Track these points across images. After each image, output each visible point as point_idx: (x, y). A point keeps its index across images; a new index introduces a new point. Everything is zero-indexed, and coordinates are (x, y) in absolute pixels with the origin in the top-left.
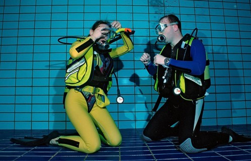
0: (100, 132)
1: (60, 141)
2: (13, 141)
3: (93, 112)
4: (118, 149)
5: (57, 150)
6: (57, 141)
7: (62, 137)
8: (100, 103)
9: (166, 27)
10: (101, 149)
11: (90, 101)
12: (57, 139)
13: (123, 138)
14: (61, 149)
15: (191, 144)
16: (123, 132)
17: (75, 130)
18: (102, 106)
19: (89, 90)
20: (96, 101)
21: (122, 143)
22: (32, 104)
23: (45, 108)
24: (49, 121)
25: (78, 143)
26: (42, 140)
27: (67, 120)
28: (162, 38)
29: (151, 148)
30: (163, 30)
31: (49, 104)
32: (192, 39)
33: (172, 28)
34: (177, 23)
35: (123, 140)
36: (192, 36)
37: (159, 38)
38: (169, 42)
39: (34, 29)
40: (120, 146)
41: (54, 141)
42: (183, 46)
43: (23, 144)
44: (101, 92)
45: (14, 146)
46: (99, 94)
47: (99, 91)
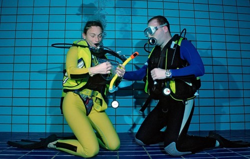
0: (98, 136)
1: (58, 145)
2: (10, 144)
3: (91, 115)
4: (116, 154)
5: (54, 154)
6: (54, 145)
7: (59, 141)
8: (97, 107)
9: (157, 29)
10: (99, 154)
11: (88, 104)
12: (55, 143)
13: (121, 142)
14: (58, 152)
15: (175, 148)
16: (121, 136)
17: (73, 134)
18: (99, 110)
19: (87, 93)
20: (93, 105)
21: (121, 147)
22: (29, 107)
23: (42, 111)
24: (46, 124)
25: (76, 147)
26: (40, 143)
27: (65, 123)
28: (153, 41)
29: (150, 153)
30: (154, 33)
31: (46, 107)
32: (181, 39)
33: (162, 30)
34: (166, 24)
35: (121, 144)
36: (180, 37)
37: (151, 41)
38: (160, 44)
39: (32, 30)
40: (118, 150)
41: (51, 145)
42: (172, 46)
43: (21, 147)
44: (99, 96)
45: (11, 149)
46: (97, 98)
47: (97, 95)
